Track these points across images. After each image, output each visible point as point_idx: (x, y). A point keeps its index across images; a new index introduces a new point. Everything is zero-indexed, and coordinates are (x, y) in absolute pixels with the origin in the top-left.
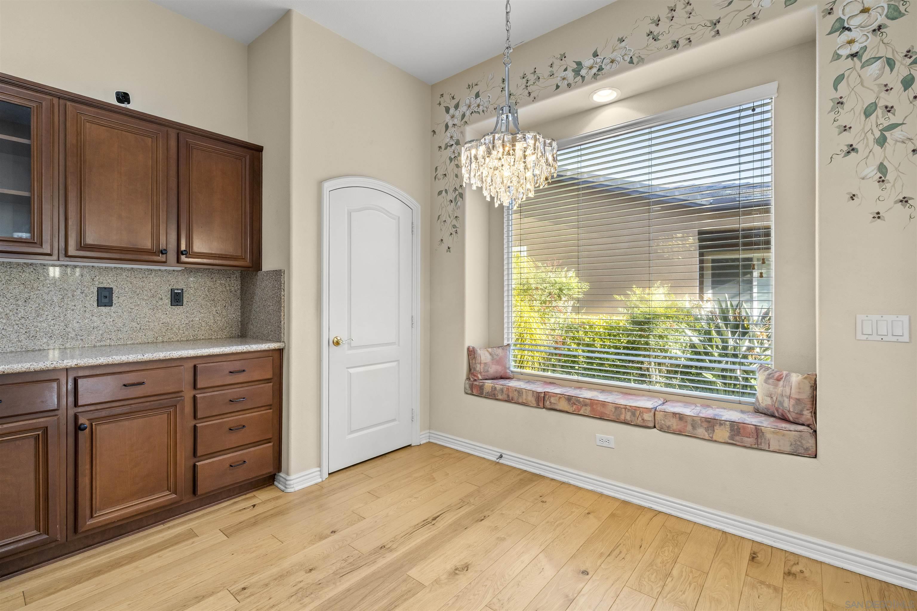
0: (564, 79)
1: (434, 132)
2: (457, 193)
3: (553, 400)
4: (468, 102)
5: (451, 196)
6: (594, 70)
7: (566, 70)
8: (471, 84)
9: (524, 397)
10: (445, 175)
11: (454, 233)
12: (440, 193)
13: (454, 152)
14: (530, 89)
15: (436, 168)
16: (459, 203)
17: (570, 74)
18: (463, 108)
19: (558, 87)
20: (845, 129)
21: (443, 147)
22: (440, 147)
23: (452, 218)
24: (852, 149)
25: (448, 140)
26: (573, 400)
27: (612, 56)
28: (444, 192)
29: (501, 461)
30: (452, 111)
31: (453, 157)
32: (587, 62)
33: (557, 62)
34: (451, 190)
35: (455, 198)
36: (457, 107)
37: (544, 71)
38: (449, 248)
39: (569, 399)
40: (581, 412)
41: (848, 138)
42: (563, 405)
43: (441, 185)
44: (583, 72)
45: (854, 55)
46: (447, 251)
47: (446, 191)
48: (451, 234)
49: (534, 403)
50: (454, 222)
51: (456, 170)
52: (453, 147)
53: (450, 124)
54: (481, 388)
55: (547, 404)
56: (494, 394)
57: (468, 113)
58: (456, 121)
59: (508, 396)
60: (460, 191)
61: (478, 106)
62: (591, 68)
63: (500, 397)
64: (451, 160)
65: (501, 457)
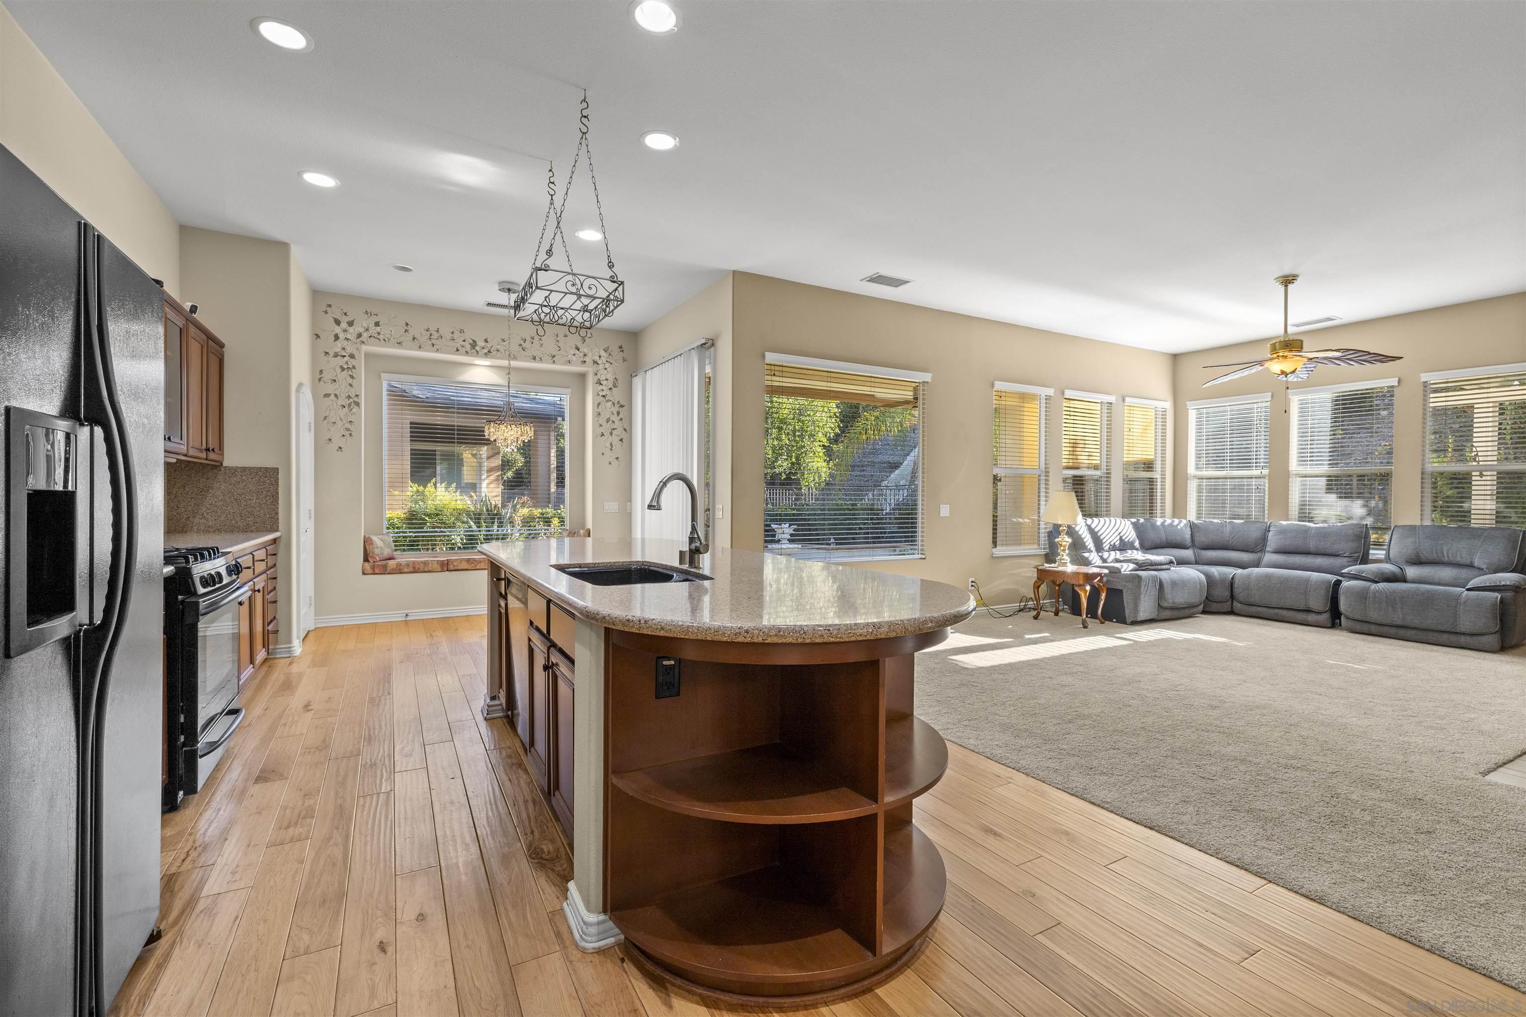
0: (463, 346)
1: (318, 336)
2: (351, 400)
3: (455, 564)
4: (365, 325)
5: (342, 401)
6: (486, 351)
7: (464, 341)
8: (369, 311)
9: (430, 566)
10: (335, 381)
11: (348, 436)
12: (327, 395)
13: (347, 363)
14: (434, 341)
15: (321, 372)
16: (354, 410)
17: (468, 347)
18: (357, 328)
19: (458, 350)
20: (601, 426)
21: (332, 354)
22: (327, 353)
23: (344, 421)
24: (603, 435)
25: (338, 350)
26: (471, 561)
27: (499, 347)
28: (332, 396)
29: (409, 618)
30: (344, 325)
31: (345, 367)
32: (481, 343)
33: (457, 333)
34: (344, 396)
35: (349, 405)
36: (351, 324)
37: (445, 332)
38: (340, 448)
39: (468, 560)
40: (478, 567)
41: (602, 430)
42: (464, 565)
43: (330, 388)
44: (477, 348)
45: (603, 396)
46: (338, 450)
47: (336, 396)
48: (343, 436)
49: (439, 569)
50: (348, 426)
51: (350, 381)
52: (346, 359)
53: (342, 336)
54: (385, 567)
55: (451, 567)
56: (400, 569)
57: (365, 335)
58: (349, 336)
59: (414, 568)
60: (356, 399)
61: (379, 333)
62: (483, 348)
63: (406, 570)
64: (343, 369)
65: (407, 615)
